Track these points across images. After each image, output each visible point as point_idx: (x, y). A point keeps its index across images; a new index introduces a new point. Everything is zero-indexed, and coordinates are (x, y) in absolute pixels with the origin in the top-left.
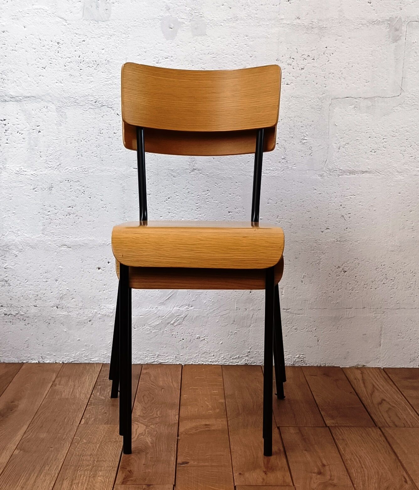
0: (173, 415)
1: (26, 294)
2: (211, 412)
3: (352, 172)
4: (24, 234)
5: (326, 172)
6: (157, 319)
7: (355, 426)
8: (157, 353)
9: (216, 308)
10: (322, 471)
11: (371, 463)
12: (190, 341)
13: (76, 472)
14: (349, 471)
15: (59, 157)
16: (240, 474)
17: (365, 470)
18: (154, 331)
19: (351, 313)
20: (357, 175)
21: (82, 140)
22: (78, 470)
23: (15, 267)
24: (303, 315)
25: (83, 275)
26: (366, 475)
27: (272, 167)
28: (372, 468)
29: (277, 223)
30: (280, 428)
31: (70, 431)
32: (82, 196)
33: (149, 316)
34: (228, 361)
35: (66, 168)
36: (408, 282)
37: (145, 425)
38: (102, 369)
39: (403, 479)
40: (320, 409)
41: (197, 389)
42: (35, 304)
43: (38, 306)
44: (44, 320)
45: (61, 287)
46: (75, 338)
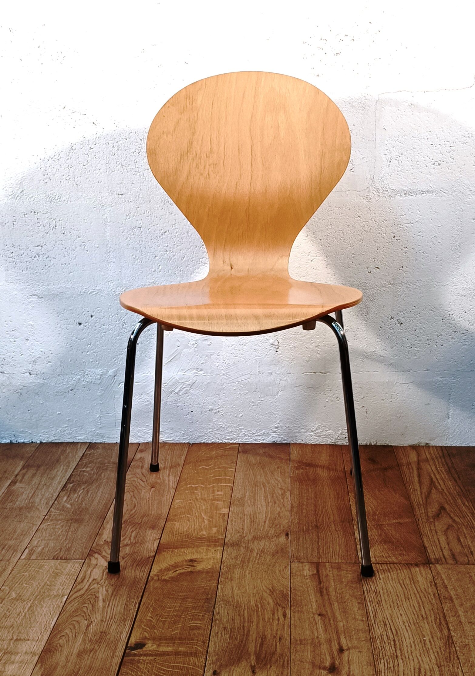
0: (151, 541)
2: (204, 532)
3: (408, 193)
5: (373, 194)
9: (233, 373)
10: (336, 664)
11: (411, 647)
19: (409, 376)
20: (414, 196)
29: (309, 261)
32: (53, 231)
33: (147, 383)
34: (251, 438)
35: (30, 196)
41: (196, 489)
42: (2, 370)
43: (5, 372)
44: (14, 390)
45: (33, 348)
46: (54, 411)
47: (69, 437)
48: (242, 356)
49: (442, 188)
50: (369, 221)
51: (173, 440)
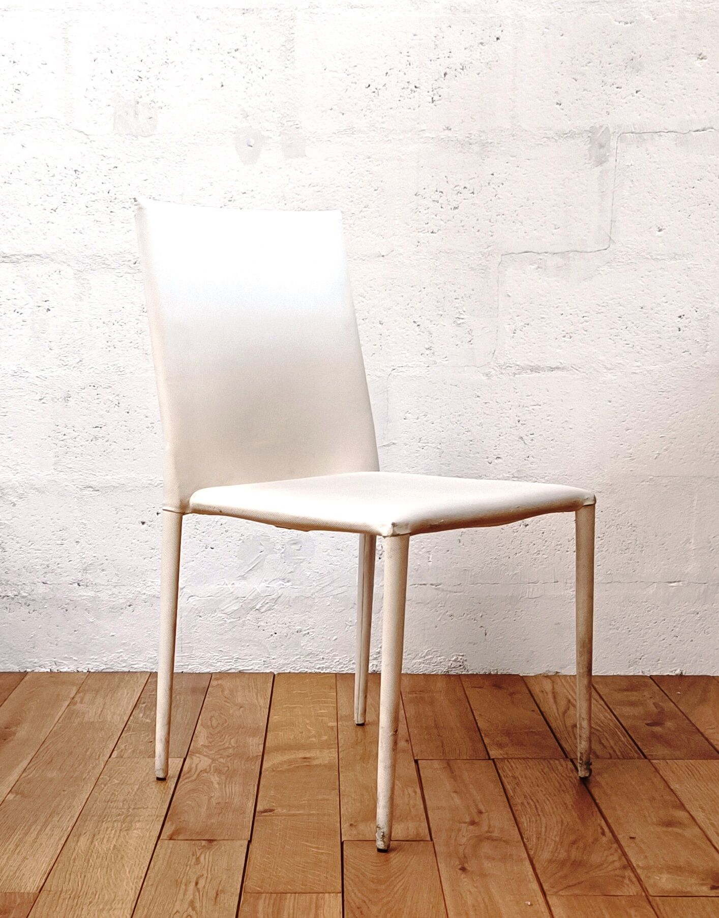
0: (254, 745)
1: (31, 563)
2: (314, 739)
3: (535, 369)
4: (26, 470)
5: (495, 370)
6: (235, 601)
7: (535, 758)
8: (236, 655)
9: (327, 584)
10: (477, 820)
11: (553, 809)
12: (286, 636)
13: (100, 824)
14: (518, 819)
15: (79, 349)
16: (351, 825)
17: (543, 818)
18: (230, 621)
19: (535, 590)
20: (542, 373)
21: (115, 323)
22: (103, 822)
23: (12, 521)
24: (462, 593)
25: (116, 533)
26: (544, 826)
27: (410, 362)
28: (553, 816)
29: (419, 449)
30: (419, 762)
31: (94, 768)
32: (116, 409)
33: (222, 597)
34: (347, 667)
35: (90, 367)
36: (624, 541)
37: (210, 758)
38: (149, 680)
39: (600, 831)
40: (483, 735)
41: (295, 708)
42: (44, 580)
43: (48, 582)
44: (58, 604)
45: (84, 553)
46: (106, 632)
47: (124, 665)
48: (339, 563)
49: (574, 365)
50: (491, 402)
51: (251, 669)
